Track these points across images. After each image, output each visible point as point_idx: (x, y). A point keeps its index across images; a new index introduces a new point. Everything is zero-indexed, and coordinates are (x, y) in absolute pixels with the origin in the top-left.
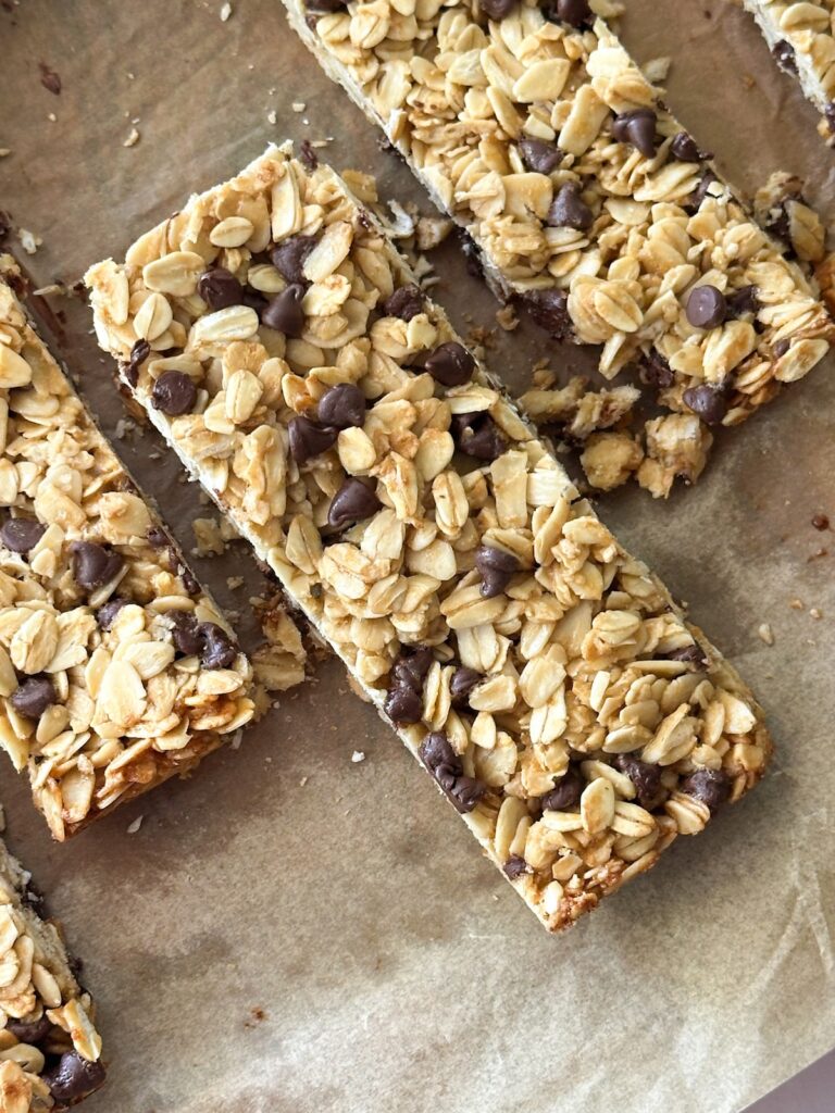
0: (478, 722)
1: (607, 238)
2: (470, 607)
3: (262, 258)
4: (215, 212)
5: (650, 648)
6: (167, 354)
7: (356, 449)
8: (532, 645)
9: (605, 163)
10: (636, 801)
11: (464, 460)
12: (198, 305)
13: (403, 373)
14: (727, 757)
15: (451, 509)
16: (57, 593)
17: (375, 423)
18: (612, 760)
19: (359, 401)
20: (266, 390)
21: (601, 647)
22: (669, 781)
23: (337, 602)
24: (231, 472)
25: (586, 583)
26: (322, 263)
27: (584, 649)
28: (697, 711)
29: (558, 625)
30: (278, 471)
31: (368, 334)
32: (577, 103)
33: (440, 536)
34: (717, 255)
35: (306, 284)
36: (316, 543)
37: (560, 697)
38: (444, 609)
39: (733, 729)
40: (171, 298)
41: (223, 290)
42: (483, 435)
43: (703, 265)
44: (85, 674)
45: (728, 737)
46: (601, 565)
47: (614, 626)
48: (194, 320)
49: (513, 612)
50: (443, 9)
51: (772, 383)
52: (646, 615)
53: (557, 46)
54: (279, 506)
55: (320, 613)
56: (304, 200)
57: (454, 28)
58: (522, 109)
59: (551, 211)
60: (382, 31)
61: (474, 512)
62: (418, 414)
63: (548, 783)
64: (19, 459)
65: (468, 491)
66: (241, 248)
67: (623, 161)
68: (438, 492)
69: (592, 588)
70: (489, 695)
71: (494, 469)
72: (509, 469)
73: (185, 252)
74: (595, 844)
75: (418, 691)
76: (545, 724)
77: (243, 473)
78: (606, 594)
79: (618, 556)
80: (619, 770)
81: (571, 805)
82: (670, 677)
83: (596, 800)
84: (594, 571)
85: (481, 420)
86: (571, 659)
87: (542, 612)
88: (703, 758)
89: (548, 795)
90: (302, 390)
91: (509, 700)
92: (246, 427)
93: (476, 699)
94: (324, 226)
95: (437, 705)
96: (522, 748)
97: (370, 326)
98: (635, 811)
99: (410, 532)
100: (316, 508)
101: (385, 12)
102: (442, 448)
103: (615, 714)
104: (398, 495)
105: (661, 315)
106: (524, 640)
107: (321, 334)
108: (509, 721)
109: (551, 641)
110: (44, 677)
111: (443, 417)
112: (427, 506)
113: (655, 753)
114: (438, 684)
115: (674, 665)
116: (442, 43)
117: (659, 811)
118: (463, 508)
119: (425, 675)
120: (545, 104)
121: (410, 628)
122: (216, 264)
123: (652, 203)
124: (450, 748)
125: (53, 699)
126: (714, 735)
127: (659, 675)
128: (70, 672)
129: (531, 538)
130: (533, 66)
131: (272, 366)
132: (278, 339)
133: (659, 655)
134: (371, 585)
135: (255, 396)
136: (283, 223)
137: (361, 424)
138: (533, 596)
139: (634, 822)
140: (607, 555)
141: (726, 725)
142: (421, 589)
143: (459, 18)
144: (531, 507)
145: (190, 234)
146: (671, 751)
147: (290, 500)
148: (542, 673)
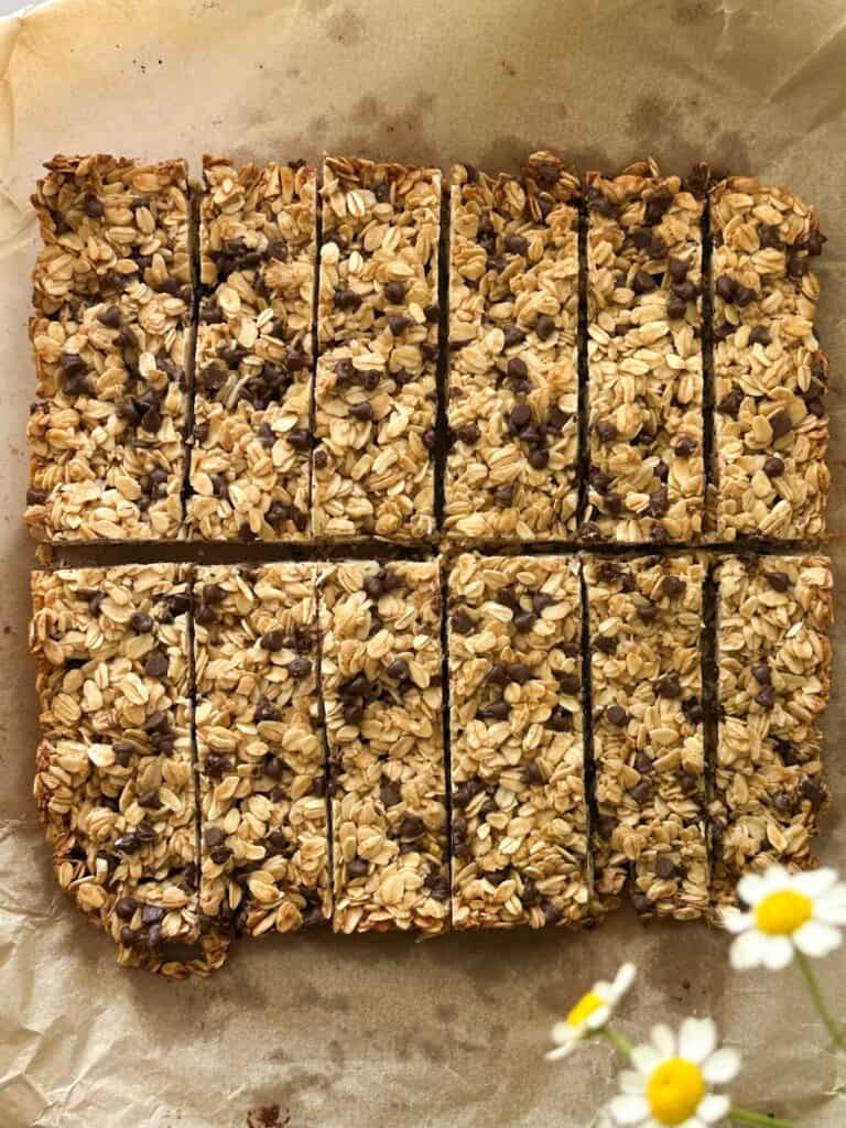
0: (484, 826)
1: (648, 813)
2: (512, 780)
3: (531, 594)
4: (526, 566)
5: (568, 844)
6: (470, 606)
7: (513, 692)
8: (525, 811)
9: (666, 782)
10: (521, 899)
11: (549, 724)
12: (495, 596)
13: (550, 675)
14: (566, 907)
15: (531, 741)
16: (391, 827)
17: (527, 688)
18: (523, 877)
19: (526, 675)
20: (496, 646)
21: (549, 832)
22: (538, 900)
23: (465, 741)
24: (461, 666)
25: (561, 804)
26: (552, 613)
27: (543, 827)
28: (568, 881)
29: (540, 811)
30: (478, 680)
31: (549, 652)
32: (672, 753)
33: (521, 746)
34: (684, 850)
35: (539, 617)
36: (473, 715)
37: (520, 839)
38: (503, 774)
39: (576, 898)
40: (486, 586)
41: (507, 597)
42: (564, 720)
43: (676, 848)
44: (385, 870)
45: (572, 900)
46: (572, 800)
47: (561, 827)
48: (489, 600)
49: (527, 794)
50: (646, 679)
51: (670, 915)
52: (575, 830)
53: (679, 727)
54: (469, 693)
55: (455, 741)
56: (562, 585)
57: (645, 690)
58: (648, 739)
59: (633, 789)
60: (617, 675)
61: (540, 746)
62: (546, 695)
63: (493, 868)
64: (407, 764)
65: (543, 737)
66: (525, 586)
67: (671, 787)
68: (532, 730)
69: (563, 807)
70: (494, 819)
71: (559, 734)
72: (564, 739)
73: (504, 574)
74: (494, 904)
75: (471, 797)
76: (509, 845)
77: (466, 670)
78: (567, 812)
79: (581, 802)
80: (523, 882)
81: (496, 883)
82: (568, 861)
83: (506, 888)
84: (568, 800)
85: (567, 714)
86: (536, 827)
87: (538, 801)
88: (557, 901)
89: (490, 873)
90: (509, 655)
91: (501, 826)
92: (479, 655)
93: (490, 816)
94: (562, 600)
95: (474, 807)
96: (493, 848)
97: (552, 648)
98: (517, 902)
99: (511, 737)
100: (483, 701)
101: (623, 668)
102: (545, 714)
103: (537, 861)
104: (516, 722)
105: (647, 857)
106: (525, 807)
107: (531, 639)
108: (495, 834)
109: (533, 815)
110: (366, 862)
111: (554, 703)
112: (525, 731)
113: (541, 886)
114: (479, 800)
115: (572, 858)
116: (636, 694)
117: (526, 908)
118: (536, 743)
119: (477, 793)
120: (659, 745)
121: (485, 772)
122: (511, 586)
123: (673, 812)
124: (466, 828)
125: (365, 873)
126: (568, 895)
127: (564, 857)
128: (377, 866)
129: (553, 771)
130: (664, 729)
131: (505, 639)
132: (514, 629)
133: (570, 850)
134: (482, 746)
135: (491, 645)
136: (548, 588)
137: (522, 685)
138: (538, 794)
139: (514, 906)
140: (577, 798)
141: (575, 894)
142: (499, 761)
143: (649, 687)
144: (562, 760)
145: (511, 568)
146: (547, 889)
147: (475, 692)
148: (520, 826)
